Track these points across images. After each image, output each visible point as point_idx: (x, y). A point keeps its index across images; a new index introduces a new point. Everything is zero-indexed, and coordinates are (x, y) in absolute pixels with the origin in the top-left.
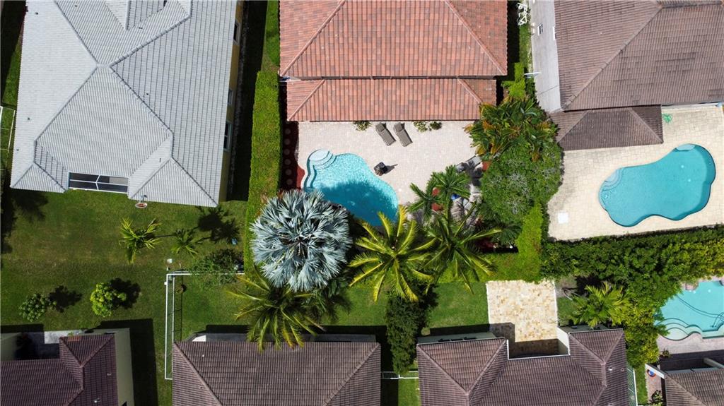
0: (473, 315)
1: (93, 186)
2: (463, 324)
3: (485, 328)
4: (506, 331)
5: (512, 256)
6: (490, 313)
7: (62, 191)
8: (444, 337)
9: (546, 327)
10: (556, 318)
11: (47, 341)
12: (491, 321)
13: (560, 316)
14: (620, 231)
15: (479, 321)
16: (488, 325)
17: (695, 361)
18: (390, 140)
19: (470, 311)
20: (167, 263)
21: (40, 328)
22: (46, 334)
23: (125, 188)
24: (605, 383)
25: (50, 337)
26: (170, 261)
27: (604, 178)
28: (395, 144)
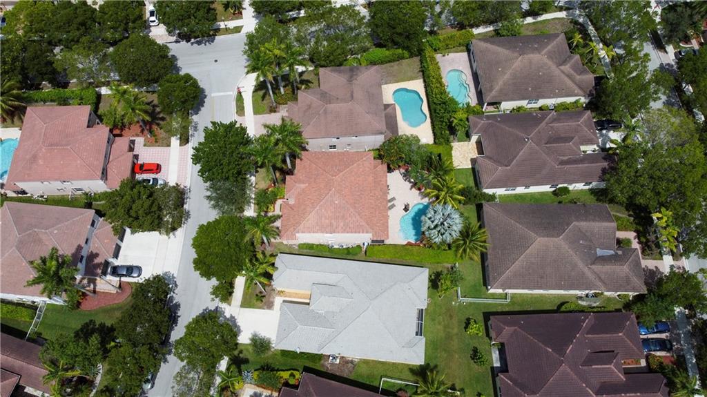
0: (468, 174)
1: (421, 323)
2: (472, 177)
3: (473, 169)
4: (473, 161)
5: (442, 156)
6: (467, 167)
7: (424, 339)
8: (478, 182)
9: (470, 147)
10: (466, 143)
11: (498, 365)
12: (470, 167)
13: (466, 141)
14: (429, 120)
15: (471, 171)
16: (472, 168)
17: (480, 94)
18: (393, 206)
19: (466, 175)
20: (455, 304)
21: (493, 368)
22: (495, 365)
23: (422, 310)
24: (490, 121)
25: (497, 364)
26: (453, 303)
27: (407, 126)
28: (395, 204)
